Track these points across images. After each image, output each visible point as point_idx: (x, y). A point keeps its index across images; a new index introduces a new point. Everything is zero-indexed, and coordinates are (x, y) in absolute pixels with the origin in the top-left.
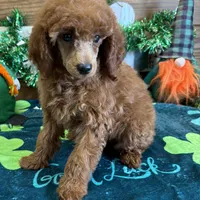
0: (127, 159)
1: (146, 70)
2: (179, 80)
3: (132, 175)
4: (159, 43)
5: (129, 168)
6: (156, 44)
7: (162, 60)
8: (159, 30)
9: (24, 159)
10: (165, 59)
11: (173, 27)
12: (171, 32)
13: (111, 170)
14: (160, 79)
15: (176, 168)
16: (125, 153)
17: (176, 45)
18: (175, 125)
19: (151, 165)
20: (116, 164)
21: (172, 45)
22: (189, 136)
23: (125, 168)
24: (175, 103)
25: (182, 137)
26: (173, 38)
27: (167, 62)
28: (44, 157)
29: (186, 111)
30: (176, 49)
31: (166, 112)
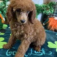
0: (36, 48)
1: (45, 19)
2: (55, 24)
3: (37, 54)
4: (50, 12)
5: (36, 51)
6: (49, 12)
7: (50, 17)
8: (50, 8)
9: (4, 45)
10: (51, 17)
11: (55, 7)
12: (54, 9)
13: (31, 52)
14: (49, 23)
15: (50, 53)
16: (36, 46)
17: (55, 13)
18: (52, 38)
19: (43, 51)
20: (32, 50)
21: (54, 13)
22: (55, 42)
23: (35, 51)
24: (53, 31)
25: (53, 42)
26: (54, 11)
27: (52, 18)
28: (10, 45)
29: (55, 34)
30: (55, 14)
31: (49, 33)
